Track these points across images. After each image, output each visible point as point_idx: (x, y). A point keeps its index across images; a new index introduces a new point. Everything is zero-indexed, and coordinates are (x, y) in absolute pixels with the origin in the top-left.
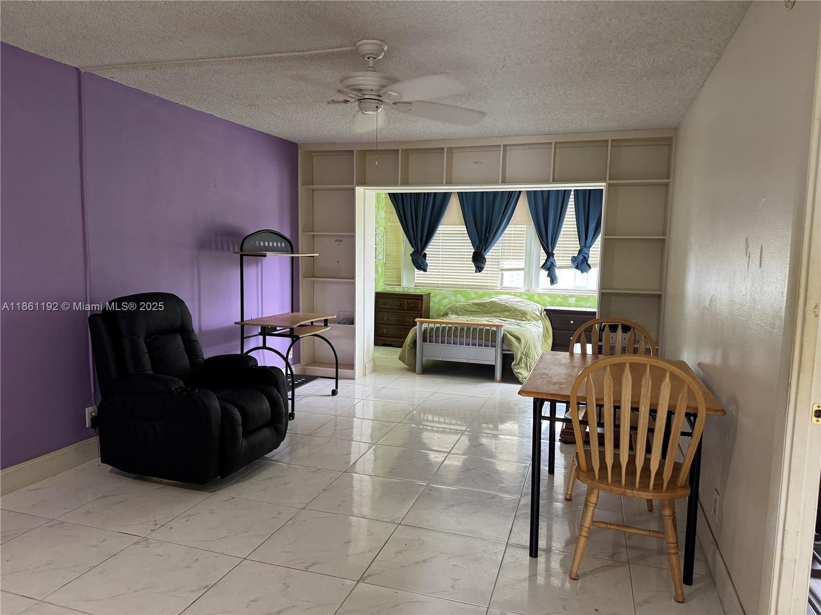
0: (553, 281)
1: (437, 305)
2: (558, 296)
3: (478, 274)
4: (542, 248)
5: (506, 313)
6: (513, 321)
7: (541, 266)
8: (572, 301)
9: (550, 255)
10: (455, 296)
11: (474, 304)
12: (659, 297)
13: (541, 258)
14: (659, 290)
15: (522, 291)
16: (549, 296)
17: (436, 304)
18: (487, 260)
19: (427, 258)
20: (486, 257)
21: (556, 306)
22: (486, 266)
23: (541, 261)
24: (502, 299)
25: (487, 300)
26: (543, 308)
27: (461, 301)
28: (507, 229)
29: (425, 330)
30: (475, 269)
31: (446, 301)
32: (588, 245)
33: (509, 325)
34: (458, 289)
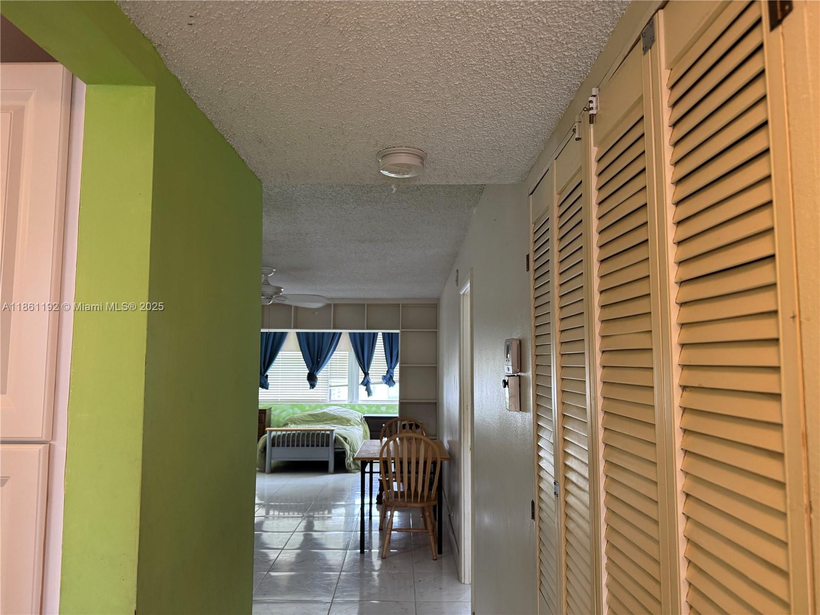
0: (369, 393)
1: (276, 418)
2: (373, 405)
3: (312, 390)
4: (360, 369)
5: (335, 421)
6: (341, 426)
7: (360, 383)
8: (383, 409)
9: (366, 374)
10: (293, 409)
11: (310, 415)
12: (435, 404)
13: (360, 377)
14: (436, 399)
15: (347, 403)
16: (367, 405)
17: (275, 416)
18: (318, 379)
19: (268, 379)
20: (317, 376)
21: (372, 413)
22: (317, 384)
23: (360, 379)
24: (332, 410)
25: (319, 411)
26: (363, 416)
27: (298, 413)
28: (333, 355)
29: (274, 437)
30: (309, 386)
31: (284, 414)
32: (393, 367)
33: (338, 430)
34: (294, 403)
